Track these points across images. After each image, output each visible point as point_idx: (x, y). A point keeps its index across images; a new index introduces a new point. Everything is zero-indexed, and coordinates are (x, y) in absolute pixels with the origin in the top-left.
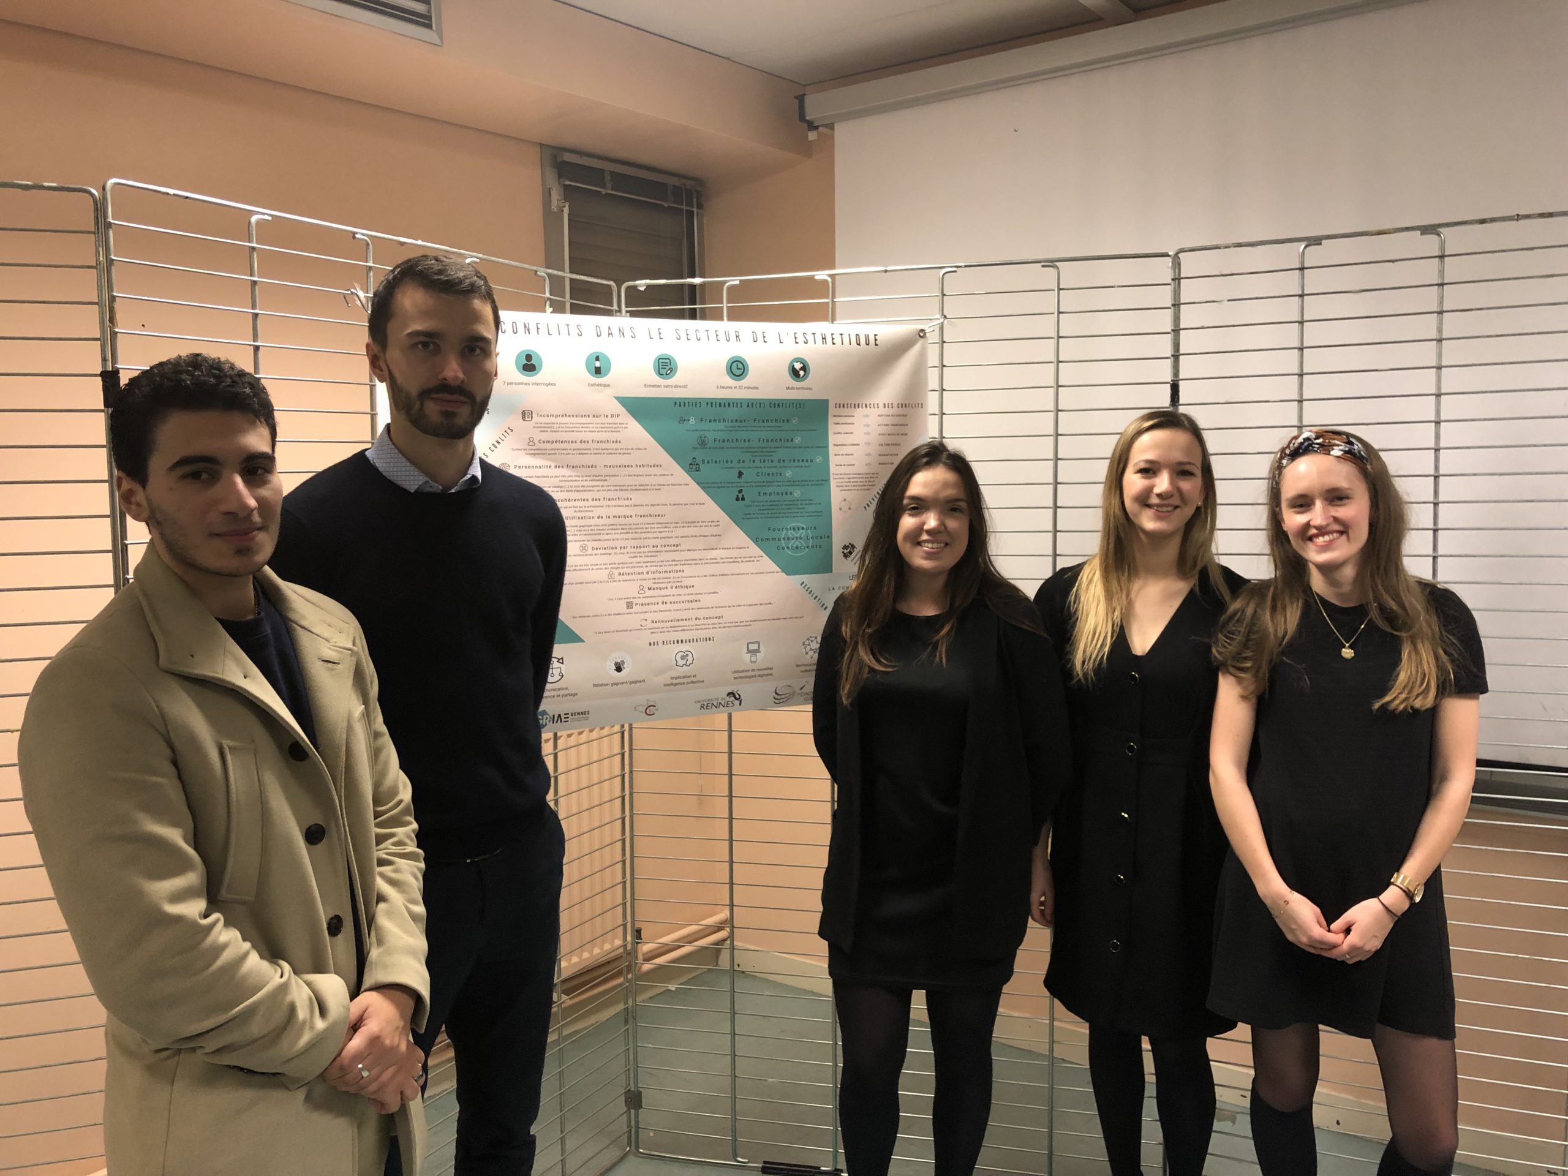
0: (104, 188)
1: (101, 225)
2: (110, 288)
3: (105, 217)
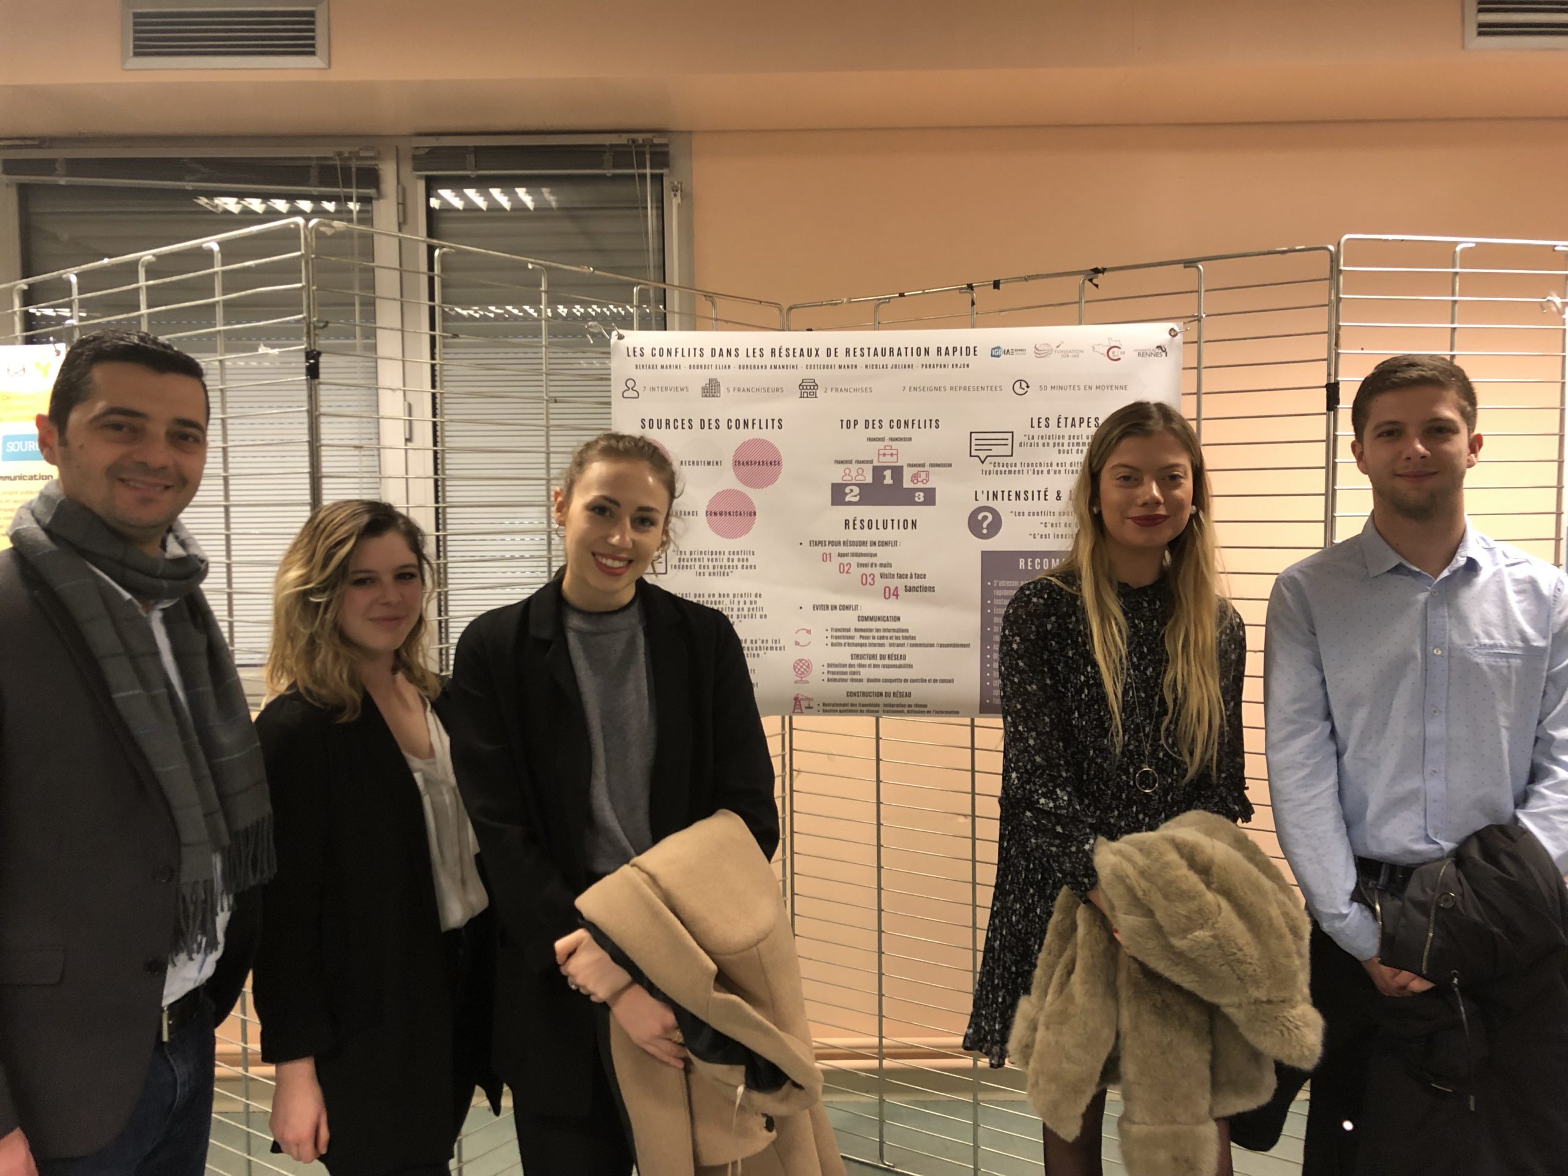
0: (1339, 244)
1: (1335, 272)
2: (1338, 320)
3: (1338, 265)
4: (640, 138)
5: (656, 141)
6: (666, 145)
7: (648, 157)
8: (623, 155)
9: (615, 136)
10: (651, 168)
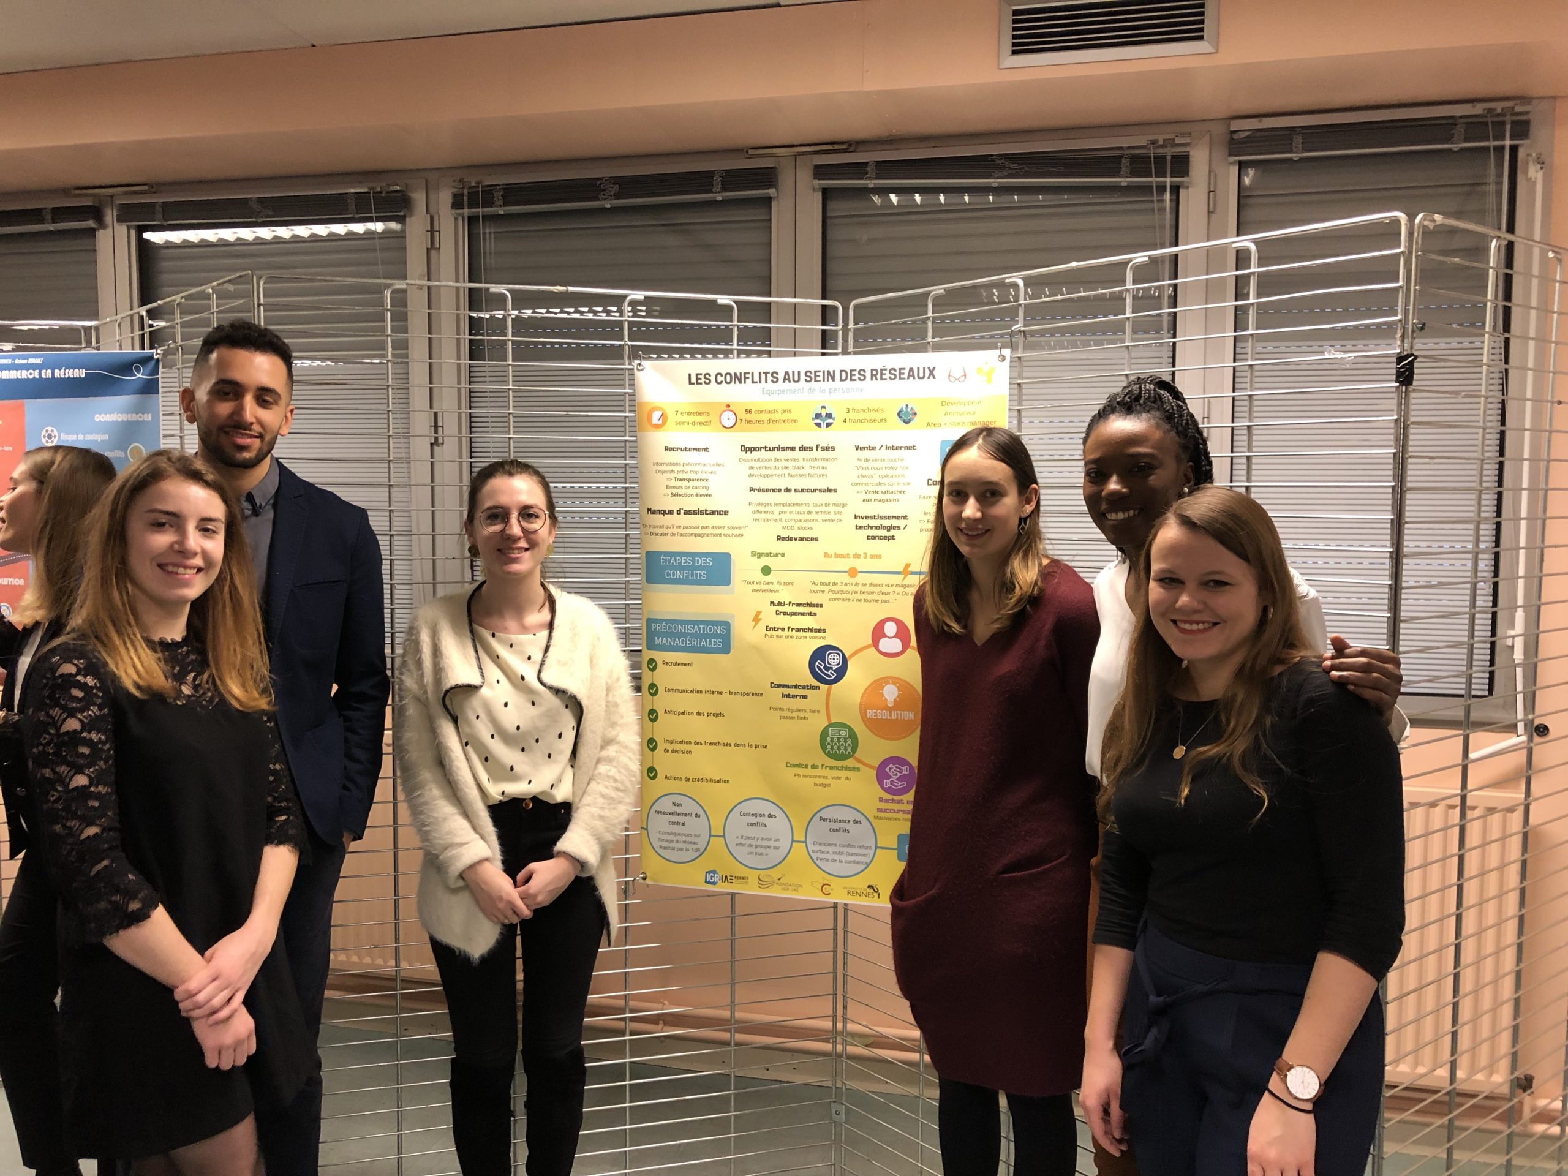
4: (1499, 106)
5: (1518, 109)
6: (1527, 113)
7: (1508, 127)
8: (1476, 127)
9: (1469, 106)
10: (1511, 139)
